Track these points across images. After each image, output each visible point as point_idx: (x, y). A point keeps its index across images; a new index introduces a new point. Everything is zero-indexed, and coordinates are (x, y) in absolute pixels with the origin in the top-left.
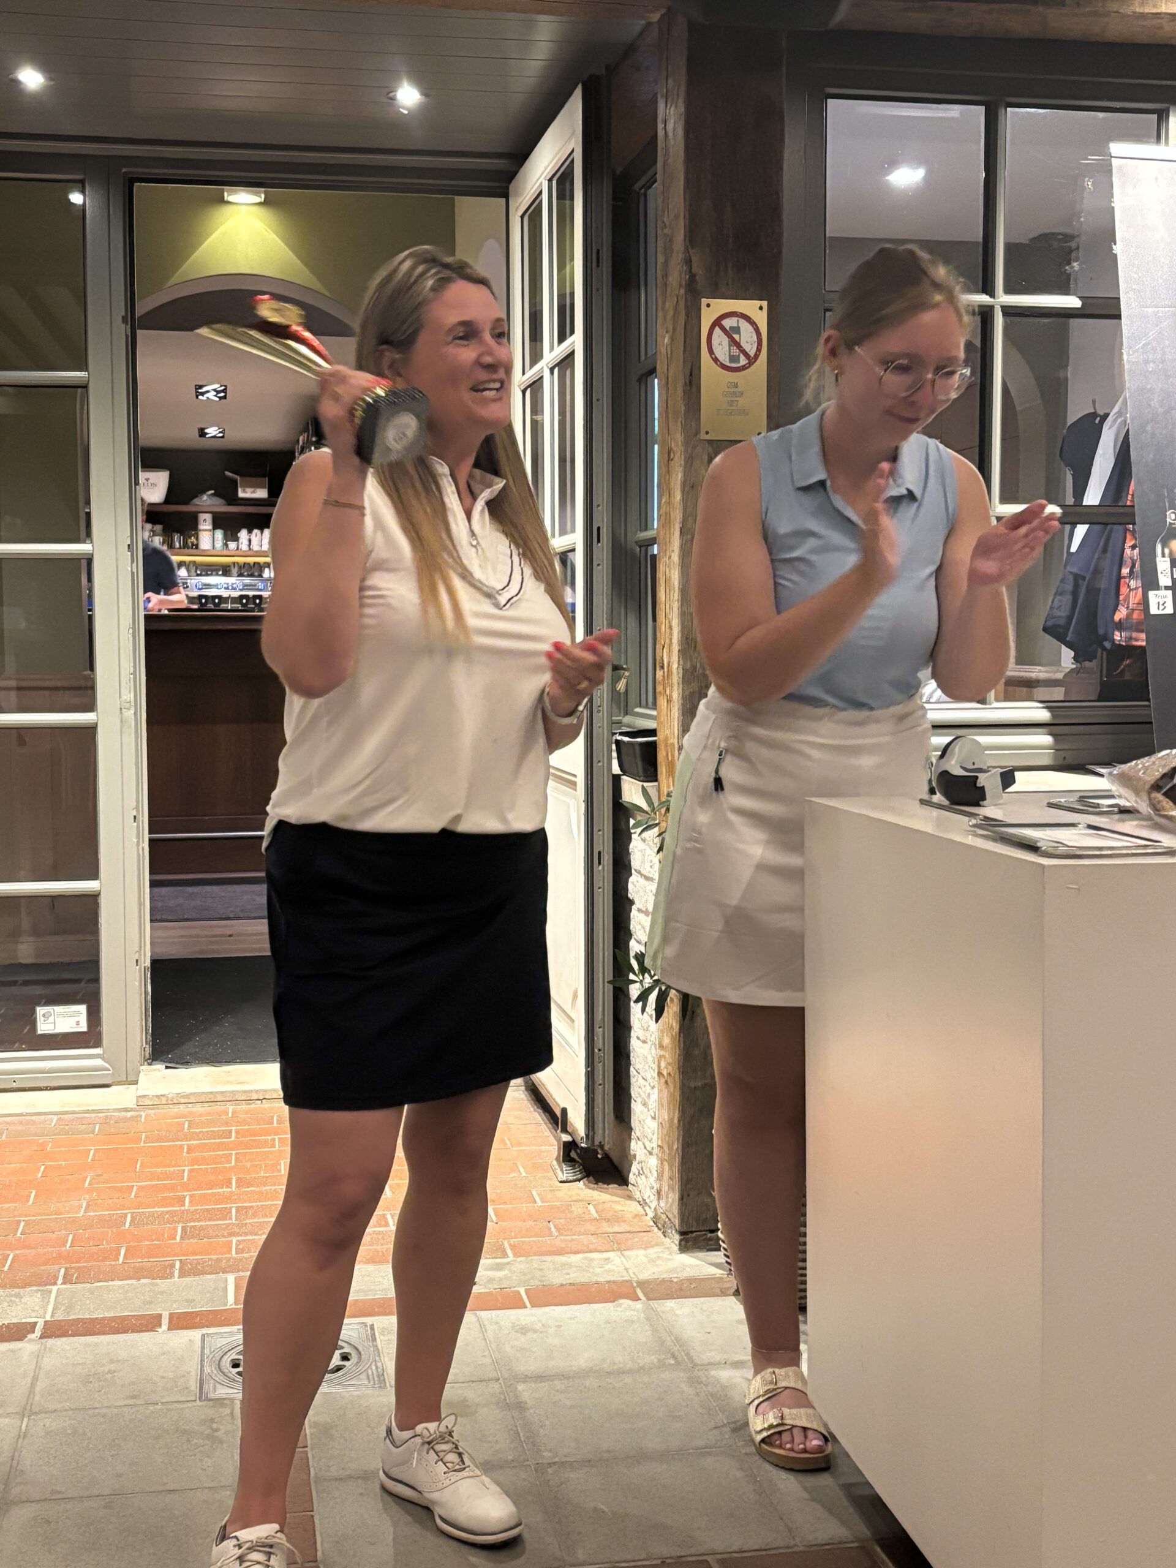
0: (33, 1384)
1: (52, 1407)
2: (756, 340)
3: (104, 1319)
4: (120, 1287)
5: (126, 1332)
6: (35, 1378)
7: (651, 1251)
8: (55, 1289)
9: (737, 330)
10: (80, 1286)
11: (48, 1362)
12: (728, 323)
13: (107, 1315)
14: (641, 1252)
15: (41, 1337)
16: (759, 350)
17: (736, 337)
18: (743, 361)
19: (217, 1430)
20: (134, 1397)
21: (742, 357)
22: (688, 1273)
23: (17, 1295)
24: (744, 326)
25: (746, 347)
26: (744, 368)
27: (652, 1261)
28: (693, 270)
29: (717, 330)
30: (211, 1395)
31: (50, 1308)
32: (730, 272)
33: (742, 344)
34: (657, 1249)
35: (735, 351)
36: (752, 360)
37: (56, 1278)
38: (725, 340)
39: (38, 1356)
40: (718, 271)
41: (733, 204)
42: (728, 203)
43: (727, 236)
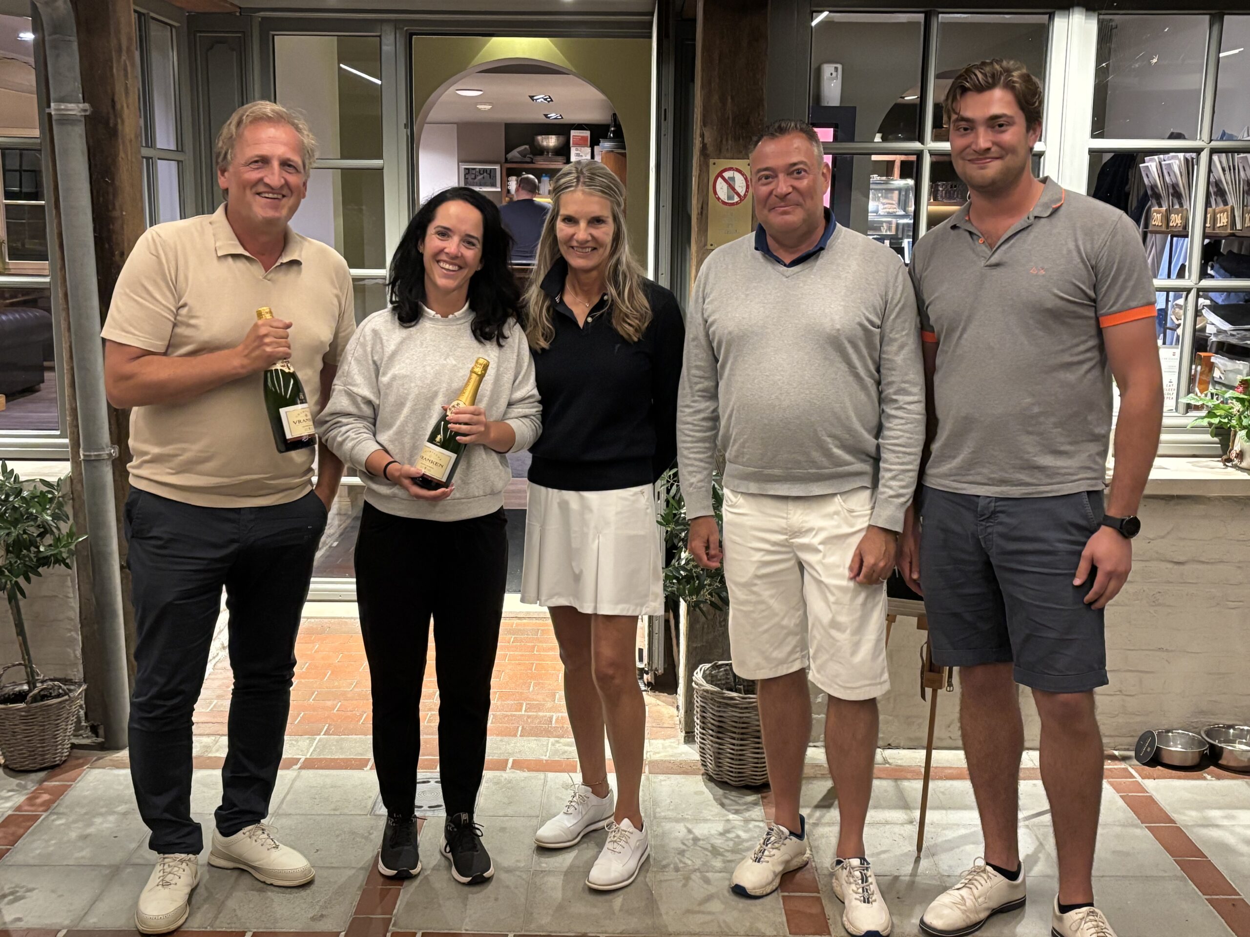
0: (285, 797)
1: (290, 812)
3: (337, 759)
4: (355, 739)
5: (346, 769)
6: (287, 794)
7: (668, 742)
8: (318, 737)
9: (733, 179)
10: (332, 737)
11: (297, 784)
12: (727, 175)
13: (341, 757)
14: (660, 741)
15: (300, 768)
17: (732, 183)
18: (736, 199)
19: (370, 834)
20: (335, 810)
21: (736, 196)
22: (683, 758)
23: (297, 741)
24: (737, 175)
25: (739, 190)
26: (737, 203)
27: (664, 747)
28: (706, 141)
29: (720, 180)
30: (378, 812)
31: (311, 750)
32: (730, 142)
33: (736, 188)
34: (673, 740)
35: (731, 193)
36: (742, 199)
37: (322, 730)
38: (725, 186)
39: (294, 780)
40: (721, 141)
41: (732, 98)
42: (729, 98)
43: (728, 118)
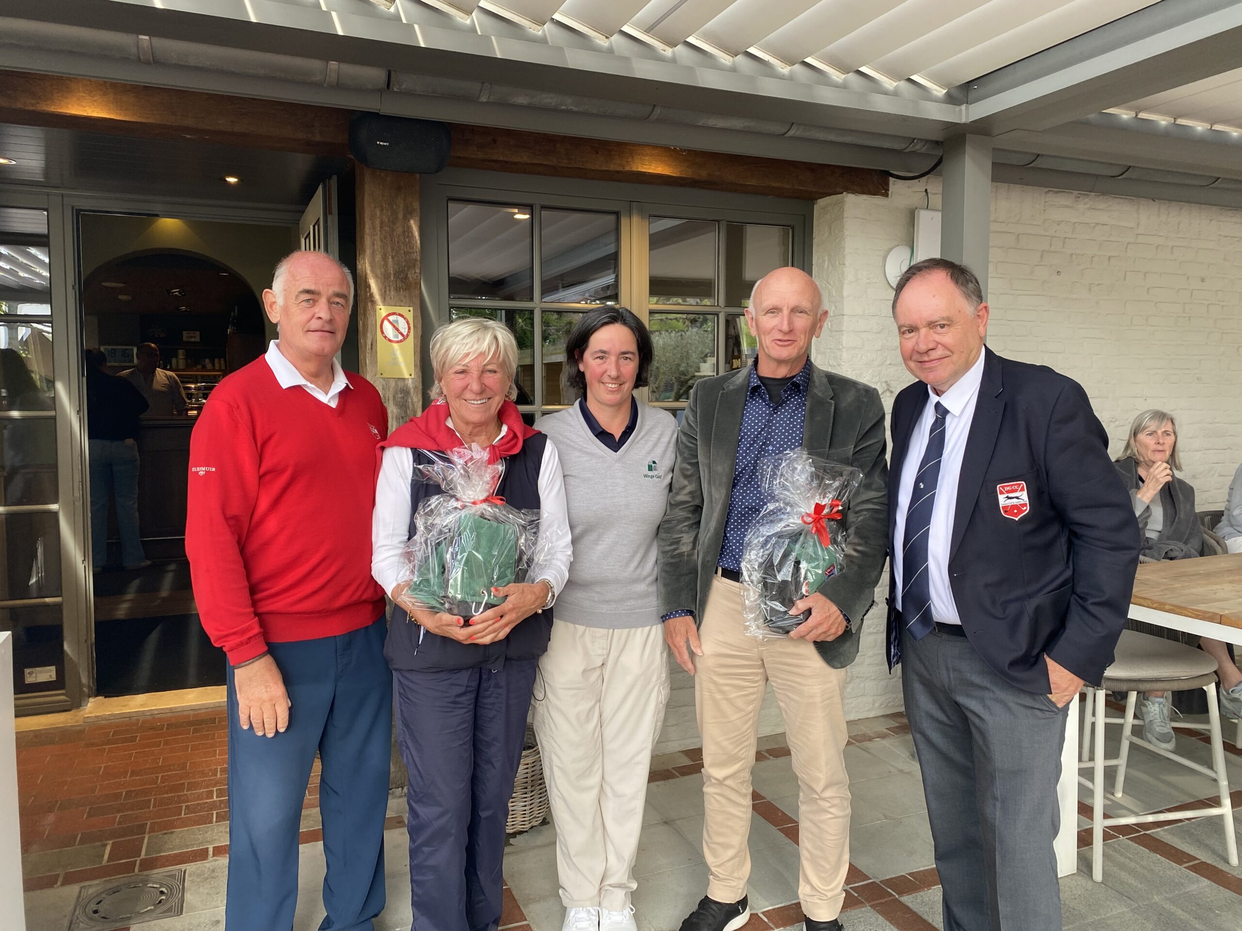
28: (372, 290)
32: (392, 293)
40: (385, 291)
41: (393, 257)
42: (390, 257)
43: (390, 274)
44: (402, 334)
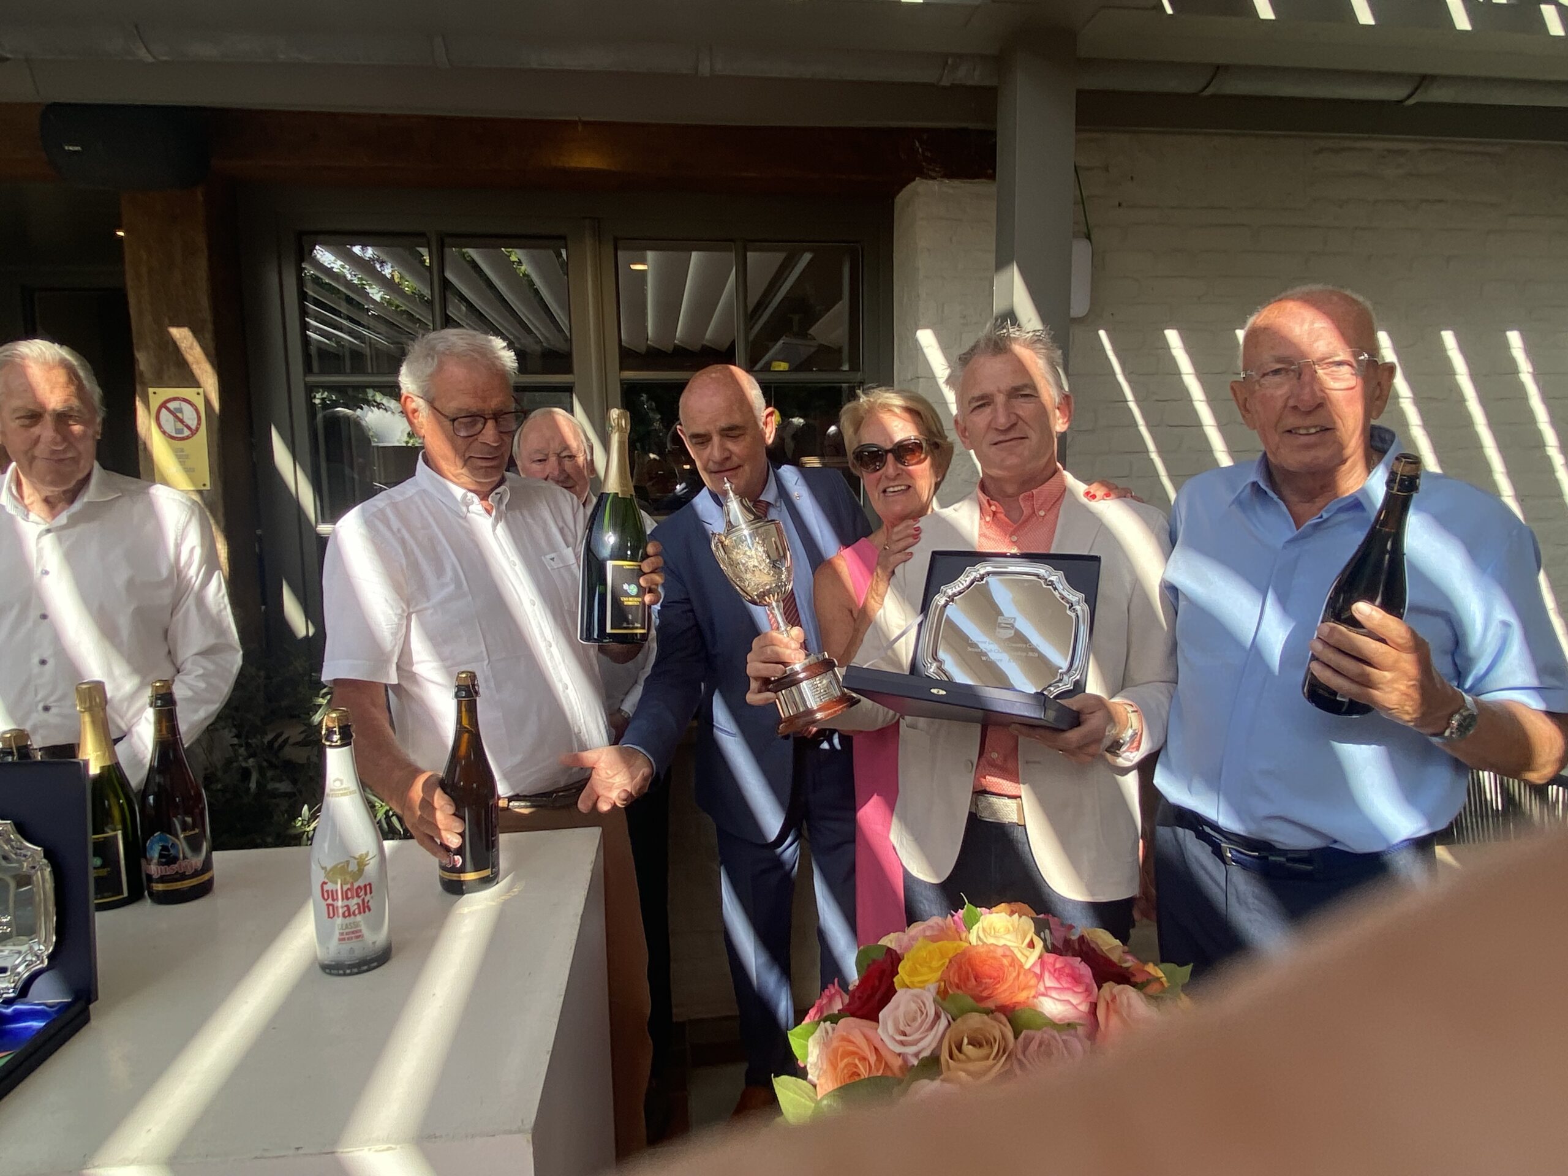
2: (195, 416)
9: (180, 410)
12: (172, 405)
16: (199, 424)
17: (179, 415)
18: (187, 432)
21: (186, 429)
24: (185, 406)
25: (189, 423)
26: (188, 438)
28: (141, 368)
29: (164, 410)
32: (172, 368)
33: (185, 420)
35: (180, 425)
36: (194, 432)
38: (171, 417)
40: (162, 368)
41: (170, 319)
43: (168, 342)
44: (189, 428)
